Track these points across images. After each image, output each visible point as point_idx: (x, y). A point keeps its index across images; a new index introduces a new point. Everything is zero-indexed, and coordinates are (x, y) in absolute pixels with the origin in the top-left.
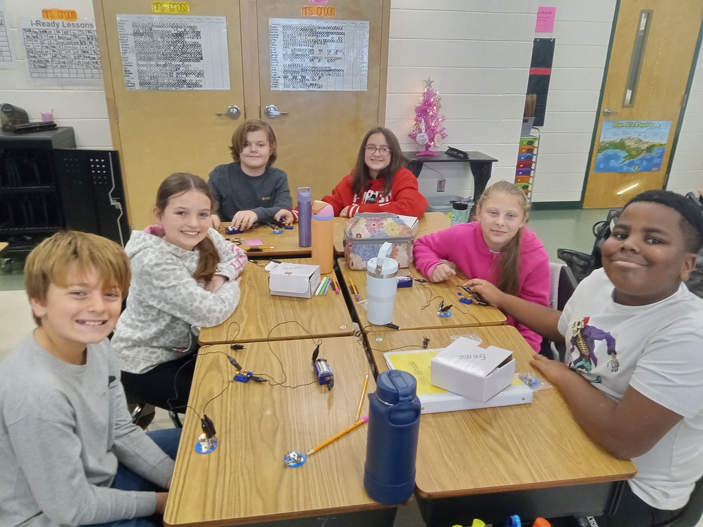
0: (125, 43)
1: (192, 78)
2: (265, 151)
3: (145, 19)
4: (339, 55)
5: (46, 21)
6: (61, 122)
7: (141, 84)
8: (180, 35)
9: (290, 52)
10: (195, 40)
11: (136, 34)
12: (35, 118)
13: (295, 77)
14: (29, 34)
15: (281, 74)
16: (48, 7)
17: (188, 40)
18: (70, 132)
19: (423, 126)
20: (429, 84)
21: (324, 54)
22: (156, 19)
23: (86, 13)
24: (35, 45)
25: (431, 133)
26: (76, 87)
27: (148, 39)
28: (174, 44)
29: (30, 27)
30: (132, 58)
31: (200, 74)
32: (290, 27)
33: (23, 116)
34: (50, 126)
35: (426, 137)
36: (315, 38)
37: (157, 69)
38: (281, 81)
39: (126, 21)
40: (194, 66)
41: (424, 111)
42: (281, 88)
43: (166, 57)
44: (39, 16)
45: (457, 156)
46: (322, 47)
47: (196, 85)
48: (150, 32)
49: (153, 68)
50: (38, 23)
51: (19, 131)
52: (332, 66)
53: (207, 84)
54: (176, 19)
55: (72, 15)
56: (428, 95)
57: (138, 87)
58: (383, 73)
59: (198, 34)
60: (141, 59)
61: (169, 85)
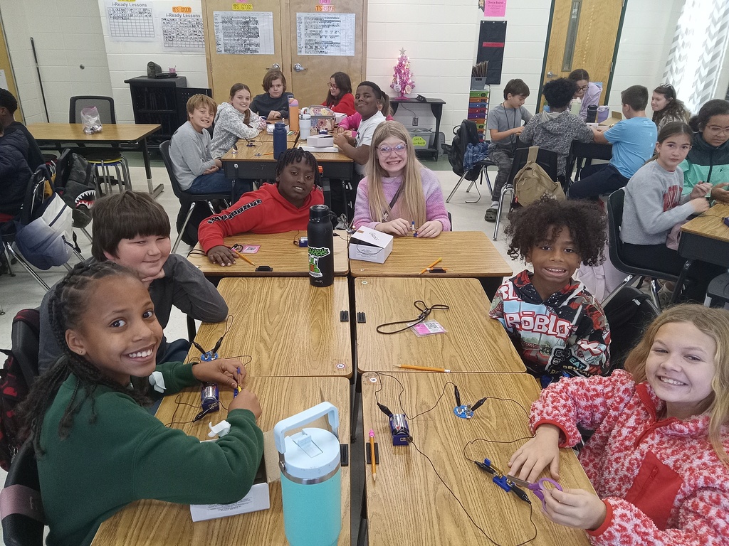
0: (217, 27)
1: (253, 47)
2: (280, 89)
3: (229, 14)
4: (338, 34)
5: (174, 14)
6: (180, 74)
7: (225, 51)
8: (247, 22)
9: (309, 32)
10: (255, 25)
11: (223, 22)
12: (165, 70)
13: (312, 47)
14: (164, 21)
15: (303, 45)
16: (176, 6)
17: (252, 26)
18: (184, 79)
19: (398, 80)
20: (403, 52)
21: (329, 34)
22: (235, 14)
23: (197, 9)
24: (168, 28)
25: (404, 84)
26: (189, 53)
27: (230, 25)
28: (244, 28)
29: (165, 17)
30: (221, 36)
31: (257, 45)
32: (309, 18)
33: (159, 69)
34: (173, 75)
35: (400, 87)
36: (323, 24)
37: (234, 42)
38: (303, 49)
39: (219, 15)
40: (254, 40)
41: (400, 70)
42: (303, 53)
43: (239, 35)
44: (171, 11)
45: (421, 100)
46: (327, 29)
47: (255, 51)
48: (230, 21)
49: (232, 42)
50: (170, 15)
51: (157, 77)
52: (334, 40)
53: (261, 51)
54: (245, 14)
55: (189, 10)
56: (402, 59)
57: (223, 52)
58: (364, 45)
59: (257, 22)
60: (225, 36)
61: (241, 51)
